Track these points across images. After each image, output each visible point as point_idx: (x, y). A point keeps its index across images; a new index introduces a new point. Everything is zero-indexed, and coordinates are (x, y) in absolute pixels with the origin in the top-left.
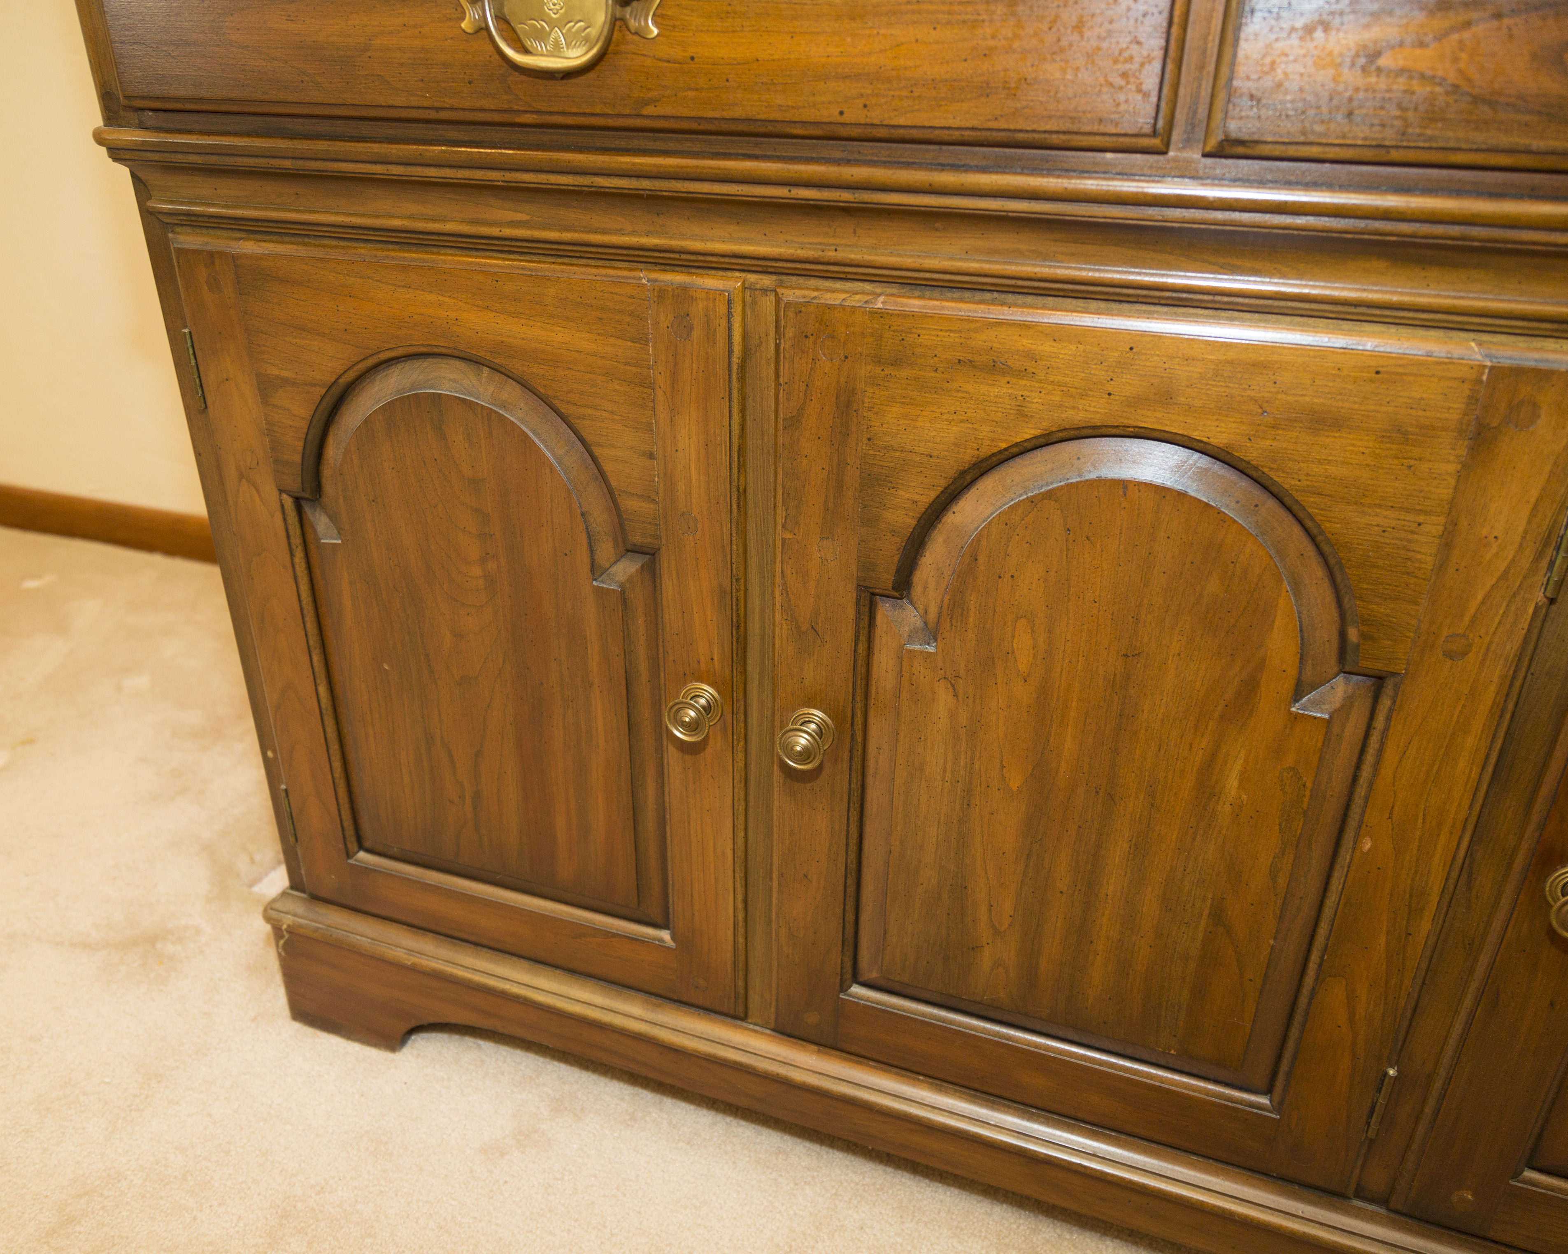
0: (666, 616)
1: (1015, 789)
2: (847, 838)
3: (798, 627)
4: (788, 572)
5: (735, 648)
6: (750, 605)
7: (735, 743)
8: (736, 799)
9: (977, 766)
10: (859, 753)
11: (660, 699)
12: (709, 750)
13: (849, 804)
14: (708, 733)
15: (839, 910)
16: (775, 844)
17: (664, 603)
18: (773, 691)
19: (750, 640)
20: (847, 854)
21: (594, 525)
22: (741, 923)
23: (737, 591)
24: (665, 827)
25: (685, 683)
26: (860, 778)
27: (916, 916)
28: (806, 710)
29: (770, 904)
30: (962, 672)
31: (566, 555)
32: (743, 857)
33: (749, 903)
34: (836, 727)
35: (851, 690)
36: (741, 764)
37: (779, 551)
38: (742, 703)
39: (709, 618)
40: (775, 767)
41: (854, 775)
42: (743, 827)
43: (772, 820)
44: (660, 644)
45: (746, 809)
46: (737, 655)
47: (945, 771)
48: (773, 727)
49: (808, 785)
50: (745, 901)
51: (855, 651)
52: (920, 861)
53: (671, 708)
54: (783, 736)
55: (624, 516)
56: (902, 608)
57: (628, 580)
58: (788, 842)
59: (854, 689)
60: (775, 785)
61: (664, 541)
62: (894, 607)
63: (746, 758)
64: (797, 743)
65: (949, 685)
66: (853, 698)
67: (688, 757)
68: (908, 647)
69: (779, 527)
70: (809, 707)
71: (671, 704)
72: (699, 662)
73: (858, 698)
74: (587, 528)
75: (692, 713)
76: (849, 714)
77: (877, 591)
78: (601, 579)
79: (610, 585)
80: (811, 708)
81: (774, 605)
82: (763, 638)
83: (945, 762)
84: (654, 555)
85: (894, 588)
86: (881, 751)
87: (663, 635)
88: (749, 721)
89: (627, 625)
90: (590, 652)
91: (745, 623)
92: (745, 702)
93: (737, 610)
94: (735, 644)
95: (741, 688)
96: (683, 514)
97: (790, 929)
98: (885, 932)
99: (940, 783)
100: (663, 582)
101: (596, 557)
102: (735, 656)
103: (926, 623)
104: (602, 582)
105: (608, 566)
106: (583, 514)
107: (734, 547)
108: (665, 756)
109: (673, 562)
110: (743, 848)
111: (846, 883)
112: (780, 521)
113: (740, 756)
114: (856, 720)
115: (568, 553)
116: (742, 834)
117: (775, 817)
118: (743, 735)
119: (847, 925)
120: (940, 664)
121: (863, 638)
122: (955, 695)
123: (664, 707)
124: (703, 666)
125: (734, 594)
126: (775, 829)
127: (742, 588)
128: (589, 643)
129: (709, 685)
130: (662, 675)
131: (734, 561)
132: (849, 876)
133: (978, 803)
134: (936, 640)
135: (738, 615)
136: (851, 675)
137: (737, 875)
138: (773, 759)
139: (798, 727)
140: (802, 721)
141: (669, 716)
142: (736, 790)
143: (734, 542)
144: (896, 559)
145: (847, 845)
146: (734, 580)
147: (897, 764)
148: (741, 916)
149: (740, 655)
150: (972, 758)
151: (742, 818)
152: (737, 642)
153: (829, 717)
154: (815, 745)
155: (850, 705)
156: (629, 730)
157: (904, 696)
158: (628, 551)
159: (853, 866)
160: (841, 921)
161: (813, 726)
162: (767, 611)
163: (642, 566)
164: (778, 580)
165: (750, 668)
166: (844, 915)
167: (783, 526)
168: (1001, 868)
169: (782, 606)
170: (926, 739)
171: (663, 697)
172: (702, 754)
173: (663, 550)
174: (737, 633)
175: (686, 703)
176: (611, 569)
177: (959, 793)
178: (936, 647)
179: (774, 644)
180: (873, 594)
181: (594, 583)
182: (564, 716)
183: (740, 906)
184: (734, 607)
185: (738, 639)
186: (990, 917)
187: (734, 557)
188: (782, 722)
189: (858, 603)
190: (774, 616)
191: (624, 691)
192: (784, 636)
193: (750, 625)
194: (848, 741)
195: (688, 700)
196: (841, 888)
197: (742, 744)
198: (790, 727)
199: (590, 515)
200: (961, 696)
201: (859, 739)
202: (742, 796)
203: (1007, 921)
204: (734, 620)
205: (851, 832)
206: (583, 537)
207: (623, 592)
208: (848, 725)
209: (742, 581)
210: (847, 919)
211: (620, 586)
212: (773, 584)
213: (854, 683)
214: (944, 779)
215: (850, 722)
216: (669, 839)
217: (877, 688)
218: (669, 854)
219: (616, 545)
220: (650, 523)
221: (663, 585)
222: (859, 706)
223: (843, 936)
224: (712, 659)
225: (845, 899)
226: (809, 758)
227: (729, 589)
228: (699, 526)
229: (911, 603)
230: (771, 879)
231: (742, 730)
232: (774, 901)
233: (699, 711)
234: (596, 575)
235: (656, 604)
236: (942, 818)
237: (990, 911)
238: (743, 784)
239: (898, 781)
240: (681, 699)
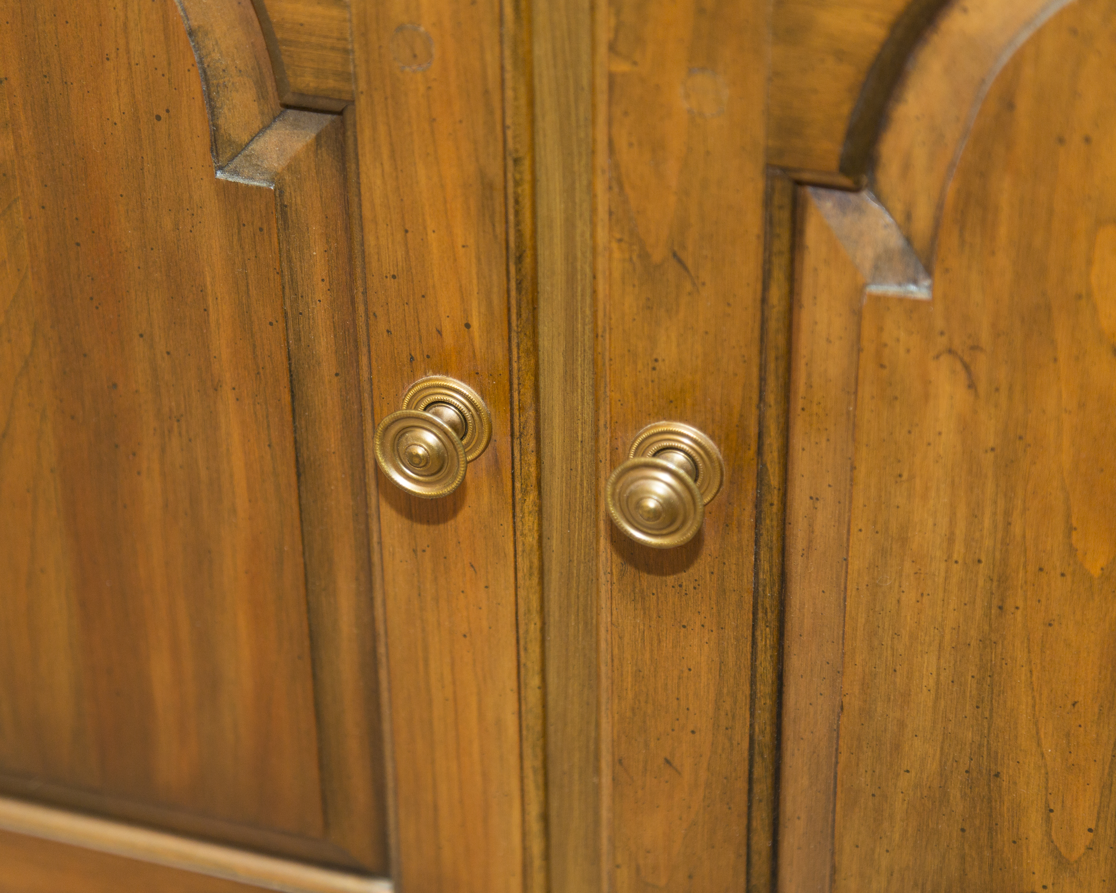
0: (371, 240)
1: (1096, 572)
2: (753, 683)
3: (644, 256)
4: (622, 142)
5: (513, 302)
6: (542, 211)
7: (519, 496)
8: (522, 610)
9: (1017, 529)
10: (775, 509)
11: (361, 409)
12: (465, 513)
13: (755, 614)
14: (464, 477)
15: (738, 830)
16: (603, 700)
17: (367, 213)
18: (595, 387)
19: (545, 285)
20: (752, 715)
21: (216, 56)
22: (537, 862)
23: (517, 183)
24: (375, 672)
25: (413, 376)
26: (776, 560)
27: (897, 836)
28: (663, 425)
29: (597, 822)
30: (985, 337)
31: (158, 118)
32: (538, 728)
33: (554, 820)
34: (726, 457)
35: (755, 383)
36: (531, 540)
37: (602, 98)
38: (531, 413)
39: (460, 241)
40: (602, 541)
41: (764, 554)
42: (537, 668)
43: (597, 650)
44: (359, 298)
45: (543, 631)
46: (519, 315)
47: (951, 540)
48: (596, 462)
49: (671, 579)
50: (545, 818)
51: (764, 300)
52: (902, 725)
53: (386, 429)
54: (619, 477)
55: (279, 36)
56: (859, 210)
57: (289, 167)
58: (630, 695)
59: (762, 379)
60: (603, 579)
61: (362, 85)
62: (843, 208)
63: (540, 525)
64: (648, 493)
65: (959, 367)
66: (761, 398)
67: (421, 529)
68: (875, 289)
69: (602, 50)
70: (670, 418)
71: (387, 420)
72: (439, 332)
73: (771, 398)
74: (201, 62)
75: (430, 438)
76: (753, 430)
77: (806, 176)
78: (232, 166)
79: (252, 178)
80: (675, 419)
81: (594, 210)
82: (571, 279)
83: (952, 522)
84: (340, 113)
85: (843, 170)
86: (819, 505)
87: (365, 279)
88: (546, 450)
89: (290, 261)
90: (213, 317)
91: (535, 248)
92: (537, 411)
93: (518, 223)
94: (513, 293)
95: (529, 382)
96: (400, 28)
97: (638, 869)
98: (834, 870)
99: (943, 566)
100: (363, 168)
101: (221, 121)
102: (514, 317)
103: (909, 240)
104: (235, 172)
105: (246, 138)
106: (191, 33)
107: (509, 94)
108: (374, 527)
109: (382, 129)
110: (538, 710)
111: (751, 773)
112: (604, 36)
113: (530, 522)
114: (767, 441)
115: (163, 115)
116: (535, 681)
117: (603, 645)
118: (533, 480)
119: (755, 858)
120: (939, 323)
121: (779, 275)
122: (972, 385)
123: (368, 426)
124: (449, 339)
125: (510, 190)
126: (603, 669)
127: (527, 177)
128: (210, 300)
129: (462, 380)
130: (364, 360)
131: (509, 121)
132: (757, 759)
133: (1020, 604)
134: (929, 272)
135: (519, 234)
136: (754, 350)
137: (528, 764)
138: (597, 526)
139: (648, 459)
140: (655, 448)
141: (382, 445)
142: (522, 593)
143: (509, 83)
144: (846, 109)
145: (753, 697)
146: (510, 163)
147: (854, 529)
148: (536, 847)
149: (524, 316)
150: (1007, 513)
151: (535, 649)
152: (519, 290)
153: (712, 437)
154: (685, 494)
155: (754, 411)
156: (299, 475)
157: (867, 391)
158: (287, 106)
159: (765, 738)
160: (743, 851)
161: (679, 457)
162: (579, 224)
163: (318, 138)
164: (602, 159)
165: (544, 342)
166: (749, 839)
167: (612, 48)
168: (1068, 735)
169: (611, 213)
170: (912, 478)
171: (368, 406)
172: (451, 523)
173: (362, 103)
174: (519, 271)
175: (418, 418)
176: (253, 146)
177: (981, 583)
178: (931, 288)
179: (594, 292)
180: (799, 183)
181: (219, 175)
182: (163, 450)
183: (535, 826)
184: (511, 218)
185: (519, 283)
186: (1048, 834)
187: (509, 112)
188: (614, 450)
189: (768, 202)
190: (593, 236)
191: (287, 398)
192: (617, 275)
193: (543, 252)
194: (750, 486)
195: (420, 412)
196: (742, 785)
197: (532, 497)
198: (633, 460)
199: (206, 34)
200: (982, 387)
201: (774, 480)
202: (535, 604)
203: (1083, 840)
204: (512, 244)
205: (760, 670)
206: (196, 87)
207: (280, 191)
208: (752, 453)
209: (527, 163)
210: (754, 847)
211: (272, 181)
212: (592, 169)
213: (763, 368)
214: (950, 557)
215: (754, 447)
216: (385, 695)
217: (809, 376)
218: (386, 727)
219: (262, 96)
220: (333, 49)
221: (363, 176)
222: (772, 413)
223: (748, 881)
224: (468, 326)
225: (750, 808)
226: (672, 522)
227: (498, 181)
228: (436, 52)
229: (879, 198)
230: (597, 771)
231: (533, 469)
232: (605, 814)
233: (445, 433)
234: (223, 159)
235: (348, 215)
236: (947, 637)
237: (1048, 821)
238: (535, 580)
239: (856, 564)
240: (404, 411)
